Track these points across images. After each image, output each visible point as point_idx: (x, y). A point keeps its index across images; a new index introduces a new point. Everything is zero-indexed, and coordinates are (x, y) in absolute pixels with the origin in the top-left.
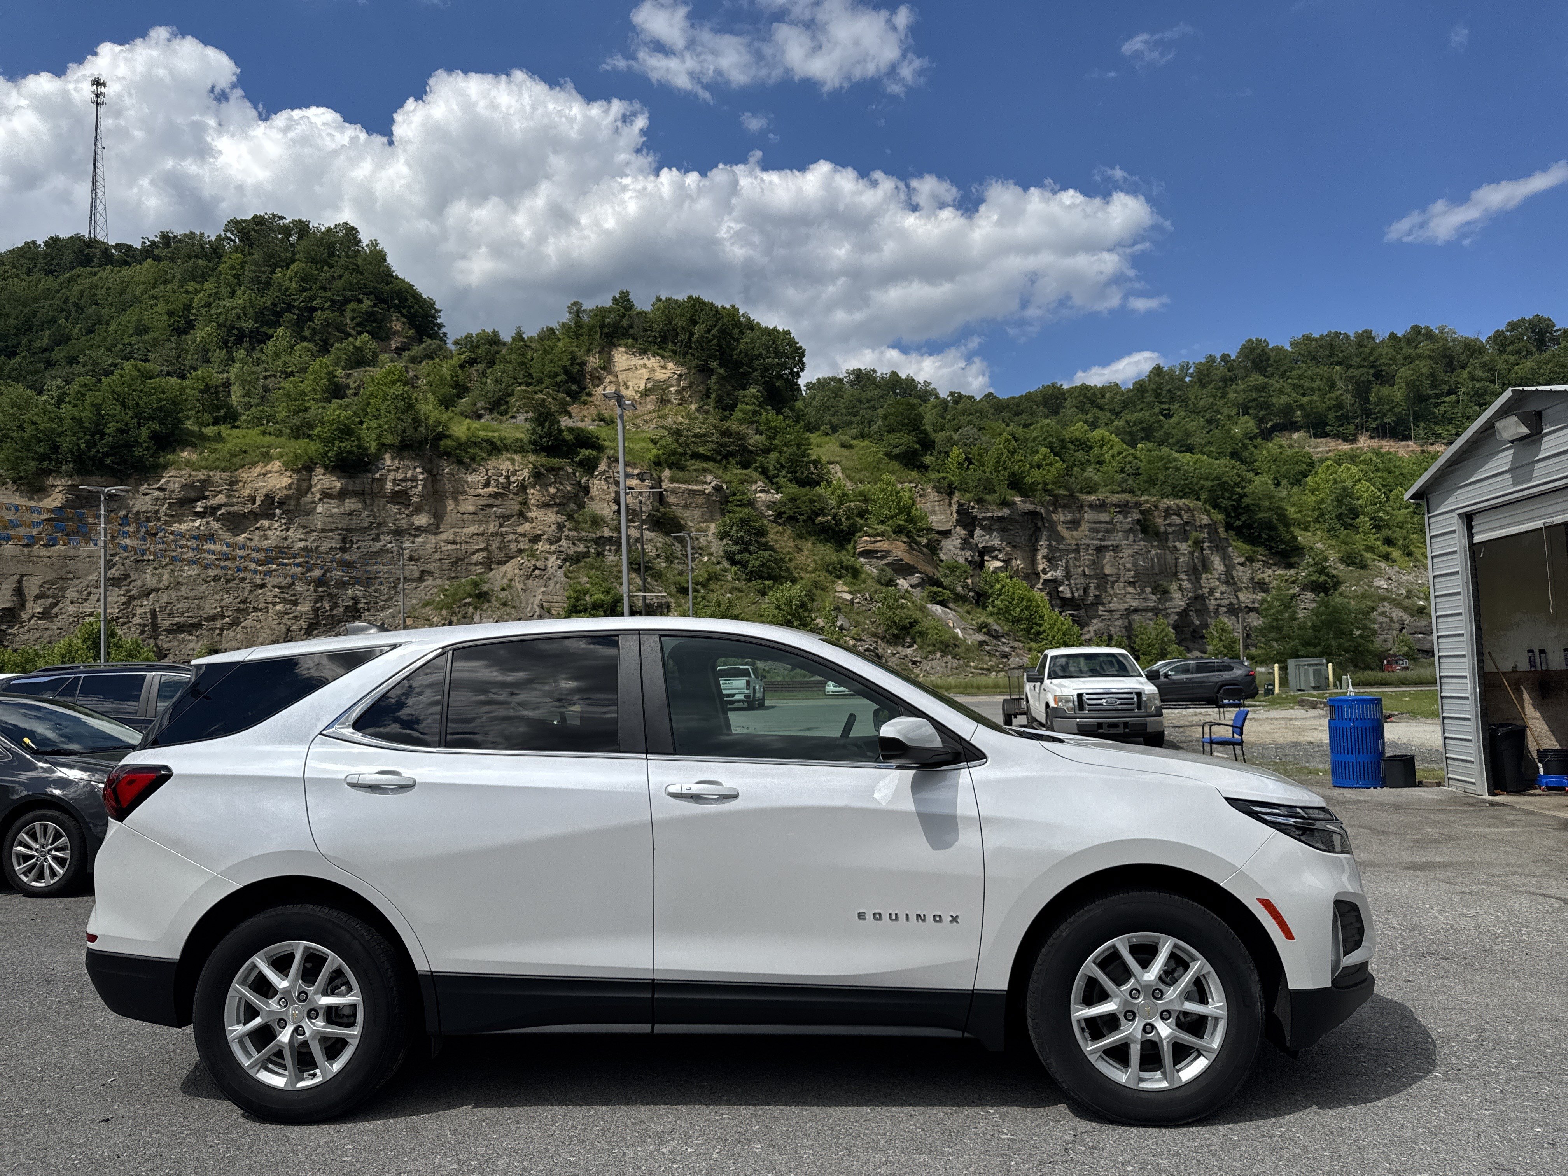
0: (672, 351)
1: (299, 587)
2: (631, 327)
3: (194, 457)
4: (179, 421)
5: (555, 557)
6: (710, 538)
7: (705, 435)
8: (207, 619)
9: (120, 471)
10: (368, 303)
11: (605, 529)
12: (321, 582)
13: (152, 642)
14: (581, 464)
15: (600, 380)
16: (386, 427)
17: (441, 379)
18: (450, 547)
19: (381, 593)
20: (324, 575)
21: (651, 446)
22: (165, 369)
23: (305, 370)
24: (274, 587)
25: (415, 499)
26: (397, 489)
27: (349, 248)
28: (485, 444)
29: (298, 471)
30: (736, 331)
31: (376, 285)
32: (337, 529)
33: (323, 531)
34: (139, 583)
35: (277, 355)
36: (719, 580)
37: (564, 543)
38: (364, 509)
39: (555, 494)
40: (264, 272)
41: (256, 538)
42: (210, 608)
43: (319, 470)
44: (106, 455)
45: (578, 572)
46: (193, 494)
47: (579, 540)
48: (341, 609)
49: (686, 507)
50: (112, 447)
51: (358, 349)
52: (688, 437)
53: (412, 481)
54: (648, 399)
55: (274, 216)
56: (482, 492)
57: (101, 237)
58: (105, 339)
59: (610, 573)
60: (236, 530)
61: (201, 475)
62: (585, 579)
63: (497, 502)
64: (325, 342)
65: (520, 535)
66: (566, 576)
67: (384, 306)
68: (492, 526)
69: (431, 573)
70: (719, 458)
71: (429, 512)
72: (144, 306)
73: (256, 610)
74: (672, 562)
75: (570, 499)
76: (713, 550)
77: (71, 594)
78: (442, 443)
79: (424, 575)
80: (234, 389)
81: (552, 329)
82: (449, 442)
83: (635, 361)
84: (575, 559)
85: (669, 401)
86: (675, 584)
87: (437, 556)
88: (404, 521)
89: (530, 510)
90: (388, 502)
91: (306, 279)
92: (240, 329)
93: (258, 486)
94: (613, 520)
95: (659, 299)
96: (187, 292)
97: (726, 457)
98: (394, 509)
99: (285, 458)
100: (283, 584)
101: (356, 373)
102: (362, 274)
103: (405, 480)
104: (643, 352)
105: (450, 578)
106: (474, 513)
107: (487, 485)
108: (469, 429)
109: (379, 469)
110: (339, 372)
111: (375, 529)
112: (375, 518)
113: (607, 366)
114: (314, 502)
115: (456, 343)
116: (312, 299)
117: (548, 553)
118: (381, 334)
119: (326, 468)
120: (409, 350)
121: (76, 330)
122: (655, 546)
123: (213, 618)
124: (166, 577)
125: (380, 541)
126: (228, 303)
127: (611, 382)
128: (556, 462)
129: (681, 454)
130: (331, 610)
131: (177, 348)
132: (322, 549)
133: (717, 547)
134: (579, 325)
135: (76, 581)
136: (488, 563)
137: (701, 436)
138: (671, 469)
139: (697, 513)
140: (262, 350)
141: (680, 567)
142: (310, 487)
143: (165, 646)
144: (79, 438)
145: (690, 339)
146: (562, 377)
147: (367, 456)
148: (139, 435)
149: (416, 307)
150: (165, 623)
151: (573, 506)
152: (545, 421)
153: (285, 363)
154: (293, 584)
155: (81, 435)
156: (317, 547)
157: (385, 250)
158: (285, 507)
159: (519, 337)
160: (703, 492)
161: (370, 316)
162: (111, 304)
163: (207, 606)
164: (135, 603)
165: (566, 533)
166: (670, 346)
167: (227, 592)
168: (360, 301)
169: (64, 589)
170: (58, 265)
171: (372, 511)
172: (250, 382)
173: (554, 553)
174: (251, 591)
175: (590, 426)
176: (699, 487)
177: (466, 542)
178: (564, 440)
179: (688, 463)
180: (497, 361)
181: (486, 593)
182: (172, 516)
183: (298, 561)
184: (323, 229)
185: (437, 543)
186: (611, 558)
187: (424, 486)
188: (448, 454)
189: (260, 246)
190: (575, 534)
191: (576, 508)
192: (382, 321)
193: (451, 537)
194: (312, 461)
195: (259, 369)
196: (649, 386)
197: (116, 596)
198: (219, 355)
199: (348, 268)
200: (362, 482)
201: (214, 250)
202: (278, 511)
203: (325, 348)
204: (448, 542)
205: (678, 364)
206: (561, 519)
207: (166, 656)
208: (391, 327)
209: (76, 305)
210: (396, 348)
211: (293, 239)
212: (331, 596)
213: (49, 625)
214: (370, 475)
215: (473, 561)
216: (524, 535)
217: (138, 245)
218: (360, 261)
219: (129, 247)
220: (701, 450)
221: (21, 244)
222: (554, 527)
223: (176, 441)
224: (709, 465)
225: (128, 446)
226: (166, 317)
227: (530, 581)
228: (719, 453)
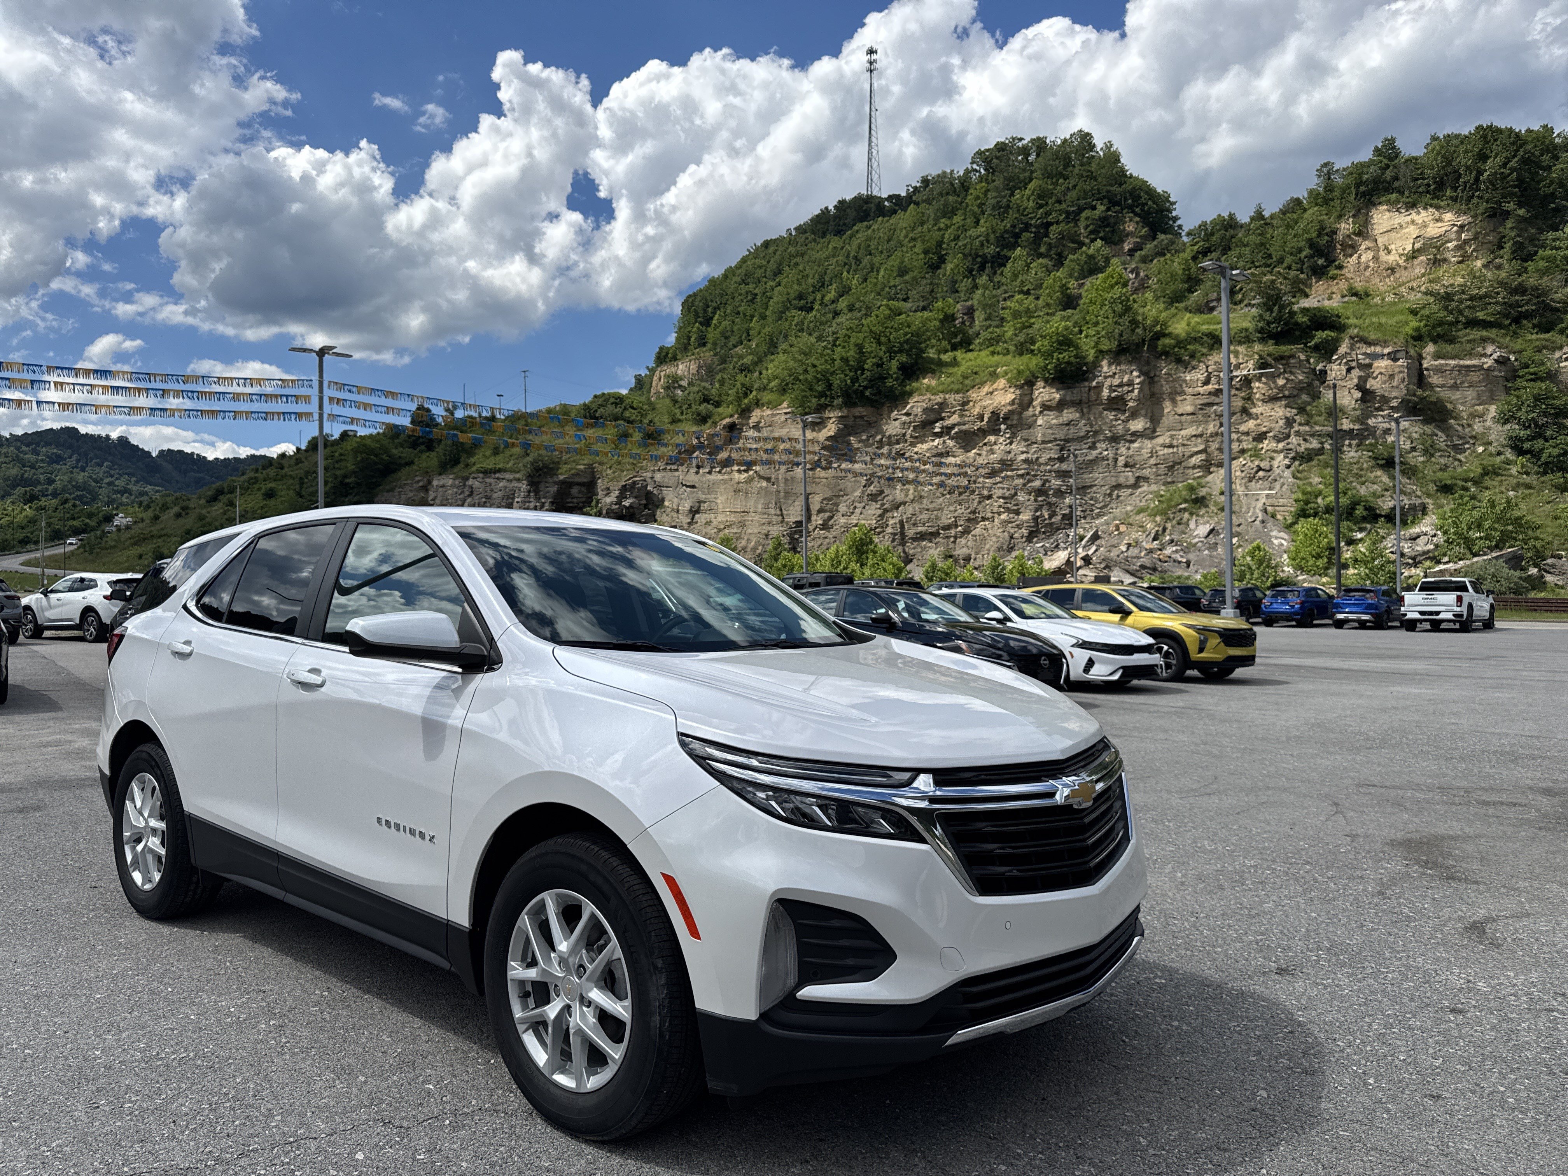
0: (1451, 198)
1: (1021, 497)
2: (1396, 178)
3: (934, 383)
4: (922, 351)
5: (1282, 455)
6: (1488, 423)
7: (1486, 296)
8: (944, 528)
9: (876, 401)
10: (1101, 208)
11: (1345, 421)
12: (1041, 492)
13: (900, 548)
14: (1316, 348)
15: (1354, 248)
16: (1103, 333)
17: (1172, 276)
18: (1166, 451)
19: (1097, 500)
20: (1043, 485)
21: (1411, 317)
22: (922, 304)
23: (1040, 286)
24: (999, 498)
25: (1131, 404)
26: (1113, 395)
27: (1083, 155)
28: (1206, 338)
29: (1021, 387)
30: (1546, 159)
31: (1108, 188)
32: (1056, 440)
33: (1043, 442)
34: (890, 498)
35: (1015, 276)
36: (1498, 474)
37: (1293, 440)
38: (1081, 418)
39: (1284, 386)
40: (1005, 197)
41: (984, 453)
42: (946, 518)
43: (1040, 384)
44: (866, 388)
45: (1309, 471)
46: (932, 417)
47: (1312, 435)
48: (1059, 518)
49: (1455, 387)
50: (870, 381)
51: (1091, 257)
52: (1461, 301)
53: (1128, 385)
54: (1416, 262)
55: (1014, 139)
56: (1201, 390)
57: (876, 193)
58: (875, 284)
59: (1350, 471)
60: (967, 448)
61: (938, 399)
62: (1318, 479)
63: (1217, 400)
64: (1060, 255)
65: (1243, 434)
66: (1294, 477)
67: (1117, 208)
68: (1211, 426)
69: (1146, 479)
70: (1507, 322)
71: (1145, 416)
72: (905, 249)
73: (984, 519)
74: (1432, 455)
75: (1301, 389)
76: (1492, 437)
77: (842, 508)
78: (1160, 343)
79: (1139, 481)
80: (977, 314)
81: (1298, 199)
82: (1167, 341)
83: (1401, 218)
84: (1307, 457)
85: (1445, 260)
86: (1434, 482)
87: (1152, 461)
88: (1121, 427)
89: (1255, 405)
90: (1104, 409)
91: (1042, 195)
92: (984, 257)
93: (985, 404)
94: (1354, 409)
95: (1434, 138)
96: (940, 229)
97: (1517, 321)
98: (1111, 415)
99: (1009, 375)
100: (1007, 495)
101: (1088, 282)
102: (1096, 180)
103: (1121, 385)
104: (1412, 206)
105: (1166, 484)
106: (1193, 414)
107: (1207, 382)
108: (1188, 325)
109: (1096, 377)
110: (1073, 284)
111: (1092, 438)
112: (1091, 426)
113: (1363, 232)
114: (1035, 415)
115: (1189, 234)
116: (1047, 214)
117: (1275, 451)
118: (1113, 238)
119: (1046, 381)
120: (1141, 249)
121: (855, 282)
122: (1409, 437)
123: (947, 527)
124: (911, 492)
125: (1096, 448)
126: (973, 232)
127: (1368, 248)
128: (1285, 349)
129: (1451, 324)
130: (1050, 518)
131: (931, 284)
132: (1042, 460)
133: (1498, 434)
134: (1329, 188)
135: (846, 498)
136: (1207, 467)
137: (1481, 298)
138: (1435, 342)
139: (1471, 394)
140: (1002, 273)
141: (1443, 461)
142: (1032, 400)
143: (911, 552)
144: (846, 375)
145: (1477, 180)
146: (1306, 252)
147: (1086, 364)
148: (890, 368)
149: (1150, 203)
150: (911, 532)
151: (1305, 397)
152: (1274, 305)
153: (1022, 282)
154: (1016, 494)
155: (848, 372)
156: (1037, 458)
157: (1120, 150)
158: (1009, 422)
159: (1259, 215)
160: (1480, 368)
161: (1104, 221)
162: (881, 252)
163: (944, 517)
164: (889, 514)
165: (1296, 427)
166: (1449, 193)
167: (960, 504)
168: (1094, 208)
169: (837, 504)
170: (844, 224)
171: (1089, 419)
172: (991, 306)
173: (1281, 451)
174: (980, 502)
175: (1334, 304)
176: (1475, 362)
177: (1184, 445)
178: (1297, 324)
179: (1460, 333)
180: (1233, 246)
181: (1203, 498)
182: (916, 437)
183: (1020, 472)
184: (1059, 142)
185: (1153, 447)
186: (1352, 454)
187: (1141, 390)
188: (1166, 354)
189: (1001, 171)
190: (1307, 428)
191: (1309, 399)
192: (1115, 224)
193: (1167, 441)
194: (1033, 376)
195: (1000, 291)
196: (1417, 246)
197: (873, 510)
198: (964, 285)
199: (1082, 176)
200: (1079, 392)
201: (962, 184)
202: (1003, 427)
203: (1059, 262)
204: (1165, 446)
205: (1459, 213)
206: (1290, 412)
207: (911, 561)
208: (1124, 229)
209: (856, 258)
210: (1129, 250)
211: (1032, 158)
212: (1050, 504)
213: (827, 534)
214: (1087, 384)
215: (1191, 465)
216: (1247, 434)
217: (904, 194)
218: (1094, 167)
219: (898, 197)
220: (1481, 315)
221: (818, 212)
222: (1281, 423)
223: (919, 369)
224: (1492, 333)
225: (883, 378)
226: (922, 256)
227: (1253, 483)
228: (1507, 316)
